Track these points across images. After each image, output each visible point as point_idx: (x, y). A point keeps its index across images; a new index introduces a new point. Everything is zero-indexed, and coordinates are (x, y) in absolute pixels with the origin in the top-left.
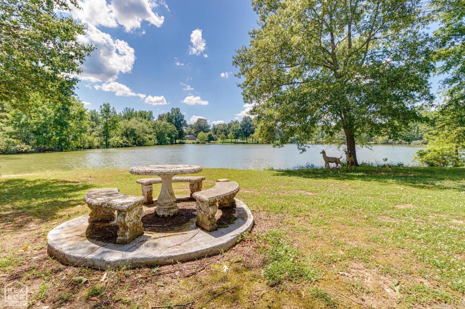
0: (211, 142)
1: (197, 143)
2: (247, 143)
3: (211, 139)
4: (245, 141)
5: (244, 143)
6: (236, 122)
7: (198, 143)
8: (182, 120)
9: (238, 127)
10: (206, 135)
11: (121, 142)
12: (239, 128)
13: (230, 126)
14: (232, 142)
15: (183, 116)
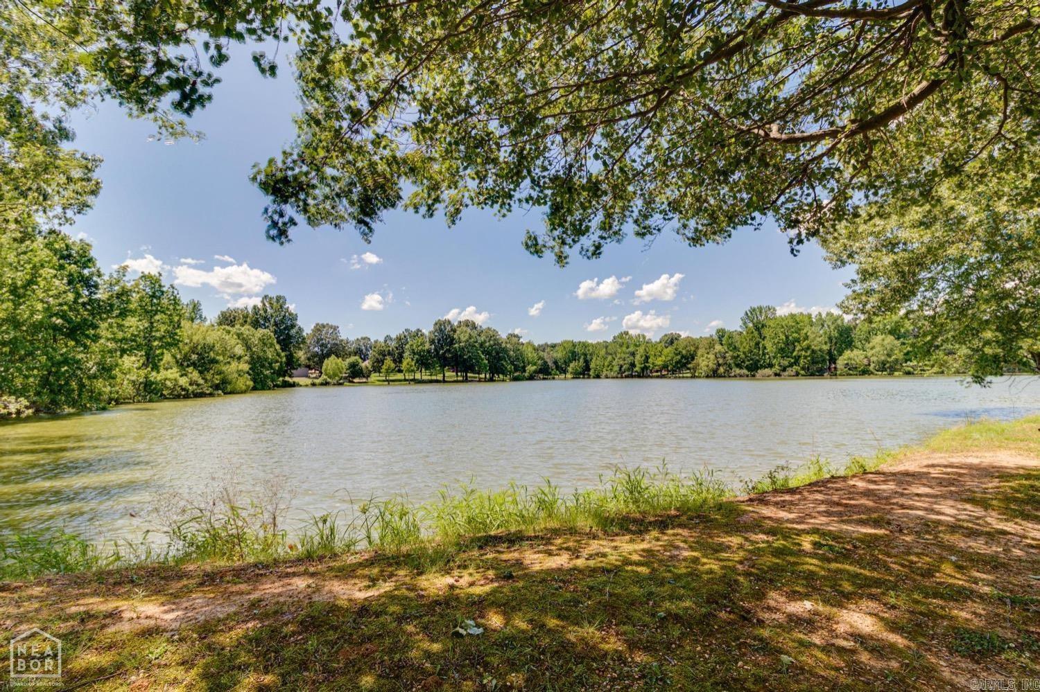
0: (356, 380)
1: (322, 384)
2: (444, 381)
3: (355, 373)
4: (440, 377)
5: (437, 381)
6: (418, 333)
7: (326, 384)
8: (293, 326)
9: (422, 344)
10: (344, 364)
11: (183, 381)
12: (427, 346)
13: (402, 341)
14: (405, 380)
15: (294, 318)
